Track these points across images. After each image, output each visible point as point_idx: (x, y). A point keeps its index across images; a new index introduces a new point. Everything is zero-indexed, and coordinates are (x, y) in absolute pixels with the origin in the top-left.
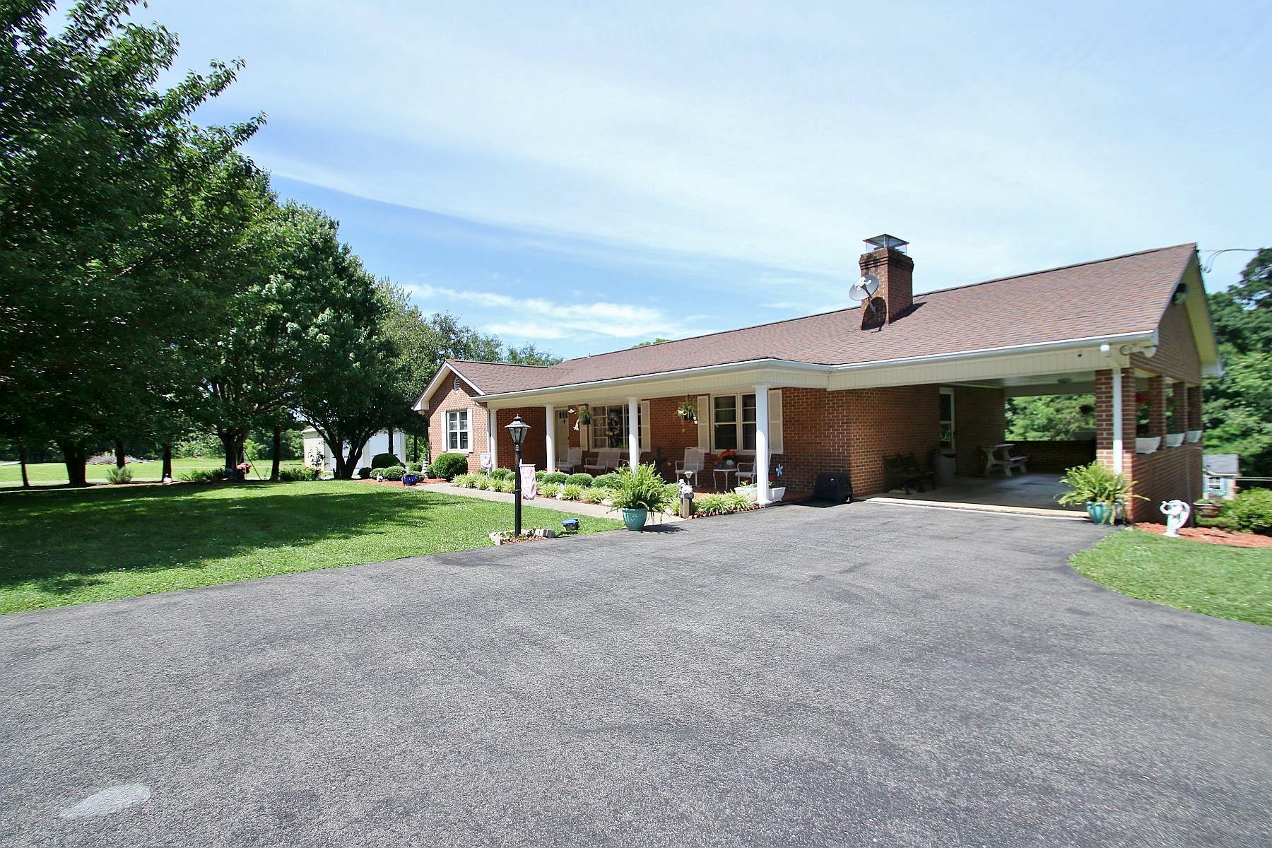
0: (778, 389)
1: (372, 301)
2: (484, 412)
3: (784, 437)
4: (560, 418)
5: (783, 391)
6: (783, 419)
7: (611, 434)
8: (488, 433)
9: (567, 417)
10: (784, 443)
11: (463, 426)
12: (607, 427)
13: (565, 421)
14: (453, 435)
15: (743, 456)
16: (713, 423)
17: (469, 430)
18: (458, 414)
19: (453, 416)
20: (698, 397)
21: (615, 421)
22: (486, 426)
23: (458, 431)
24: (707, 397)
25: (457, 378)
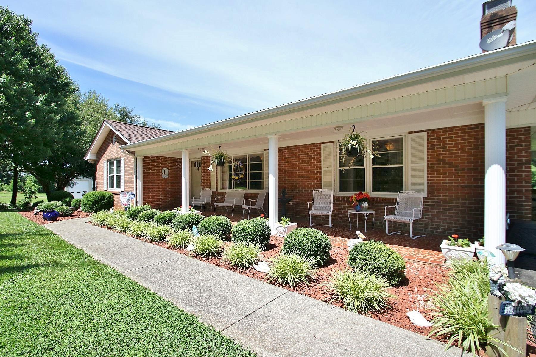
0: (422, 131)
1: (58, 81)
2: (132, 159)
3: (428, 180)
4: (195, 166)
5: (428, 133)
6: (428, 161)
7: (237, 178)
8: (135, 176)
9: (200, 166)
10: (428, 186)
11: (119, 171)
12: (233, 172)
13: (198, 169)
14: (112, 177)
15: (375, 198)
16: (337, 168)
17: (122, 173)
18: (115, 162)
19: (112, 163)
20: (323, 145)
21: (240, 167)
22: (133, 171)
23: (115, 174)
24: (332, 144)
25: (115, 135)
